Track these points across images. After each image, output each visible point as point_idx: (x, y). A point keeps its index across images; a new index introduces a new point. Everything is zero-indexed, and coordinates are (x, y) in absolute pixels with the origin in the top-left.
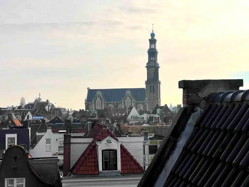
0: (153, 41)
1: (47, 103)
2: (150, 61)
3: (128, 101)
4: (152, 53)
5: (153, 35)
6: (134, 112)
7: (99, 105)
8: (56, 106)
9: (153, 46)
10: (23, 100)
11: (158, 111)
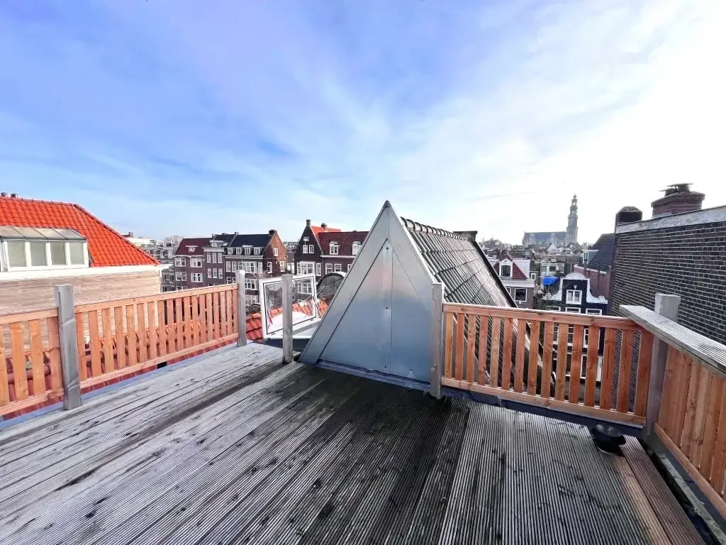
0: (575, 200)
1: (496, 241)
2: (571, 214)
3: (552, 240)
4: (574, 208)
5: (575, 197)
6: (553, 247)
7: (532, 242)
8: (503, 242)
9: (574, 204)
10: (483, 239)
11: (571, 246)
